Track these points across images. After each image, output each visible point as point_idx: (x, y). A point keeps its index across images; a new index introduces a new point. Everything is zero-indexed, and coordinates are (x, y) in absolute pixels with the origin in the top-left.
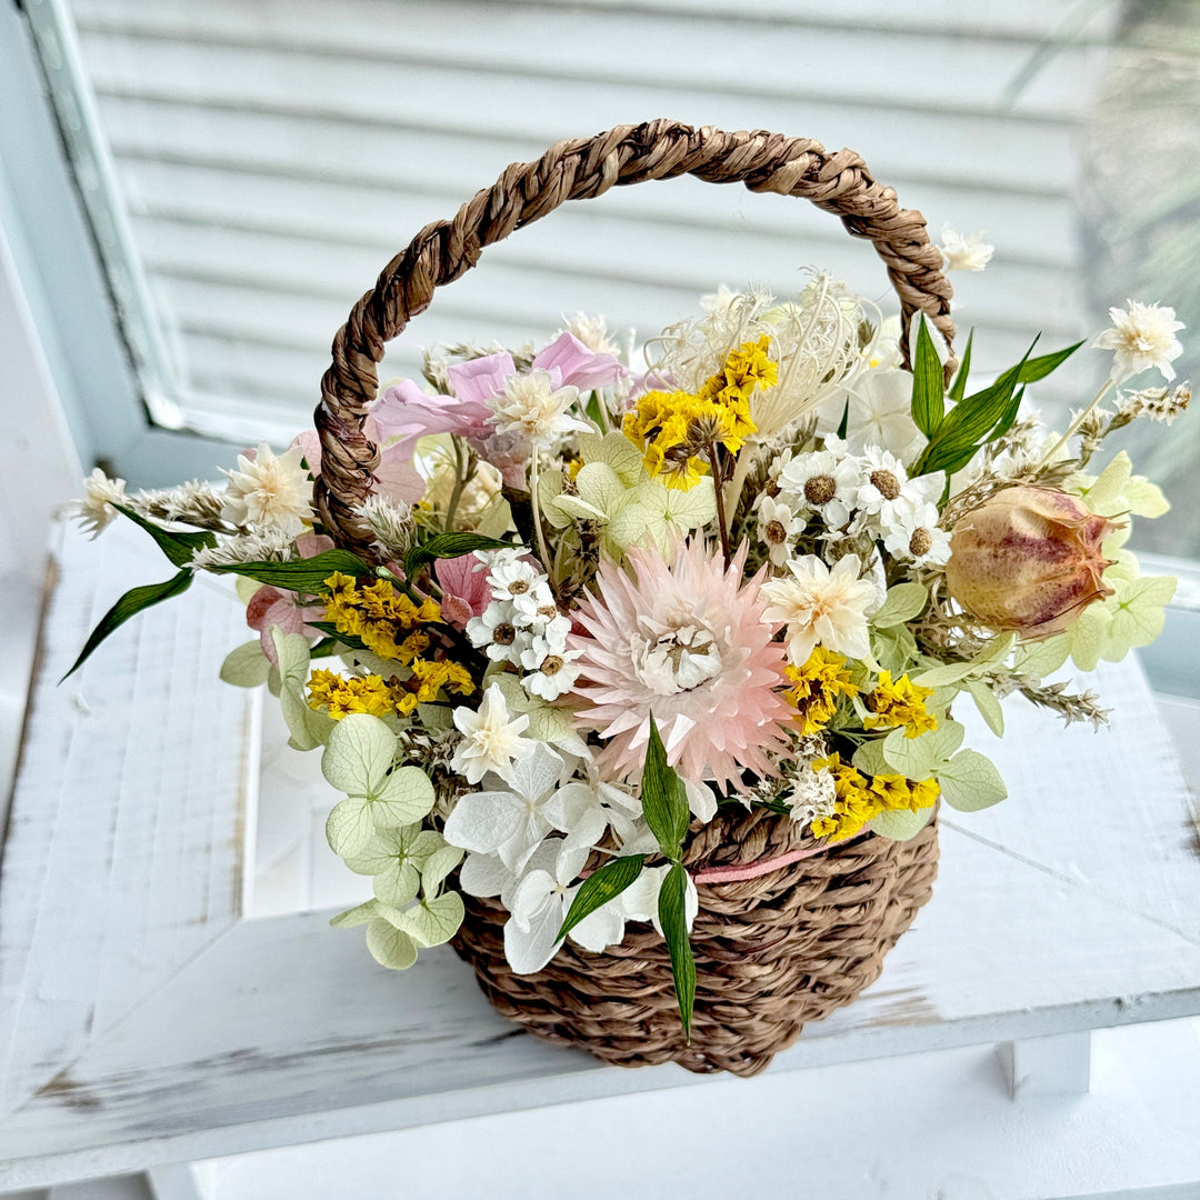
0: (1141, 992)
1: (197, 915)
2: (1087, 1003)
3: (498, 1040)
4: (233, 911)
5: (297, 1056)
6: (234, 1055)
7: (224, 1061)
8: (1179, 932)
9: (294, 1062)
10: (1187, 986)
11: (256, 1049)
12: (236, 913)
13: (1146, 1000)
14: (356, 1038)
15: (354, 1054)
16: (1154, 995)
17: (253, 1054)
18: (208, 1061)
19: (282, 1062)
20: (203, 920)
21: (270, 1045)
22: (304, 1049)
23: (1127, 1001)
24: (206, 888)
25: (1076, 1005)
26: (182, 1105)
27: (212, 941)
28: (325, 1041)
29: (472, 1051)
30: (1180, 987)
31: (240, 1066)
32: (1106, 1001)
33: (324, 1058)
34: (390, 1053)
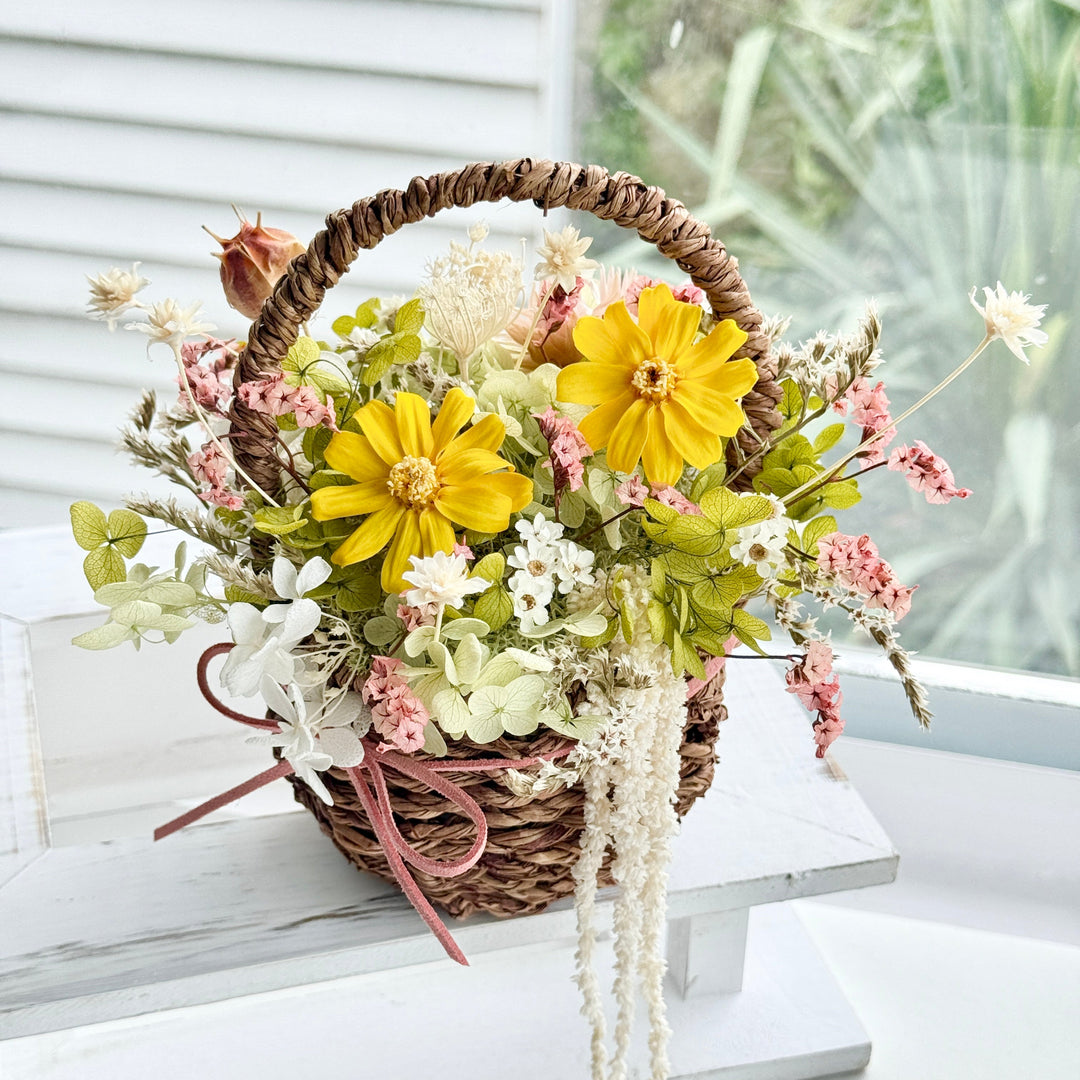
0: (804, 869)
1: (10, 847)
2: (766, 878)
3: (295, 925)
4: (41, 843)
5: (119, 945)
6: (61, 947)
7: (52, 952)
8: (826, 828)
9: (117, 949)
10: (839, 863)
11: (79, 942)
12: (45, 844)
13: (808, 875)
14: (169, 930)
15: (169, 941)
16: (815, 870)
17: (79, 946)
18: (38, 953)
19: (105, 950)
20: (15, 851)
21: (92, 939)
22: (124, 940)
23: (795, 876)
24: (14, 828)
25: (757, 880)
26: (22, 986)
27: (26, 866)
28: (142, 934)
29: (274, 934)
30: (834, 864)
31: (69, 955)
32: (779, 876)
33: (141, 945)
34: (199, 939)
